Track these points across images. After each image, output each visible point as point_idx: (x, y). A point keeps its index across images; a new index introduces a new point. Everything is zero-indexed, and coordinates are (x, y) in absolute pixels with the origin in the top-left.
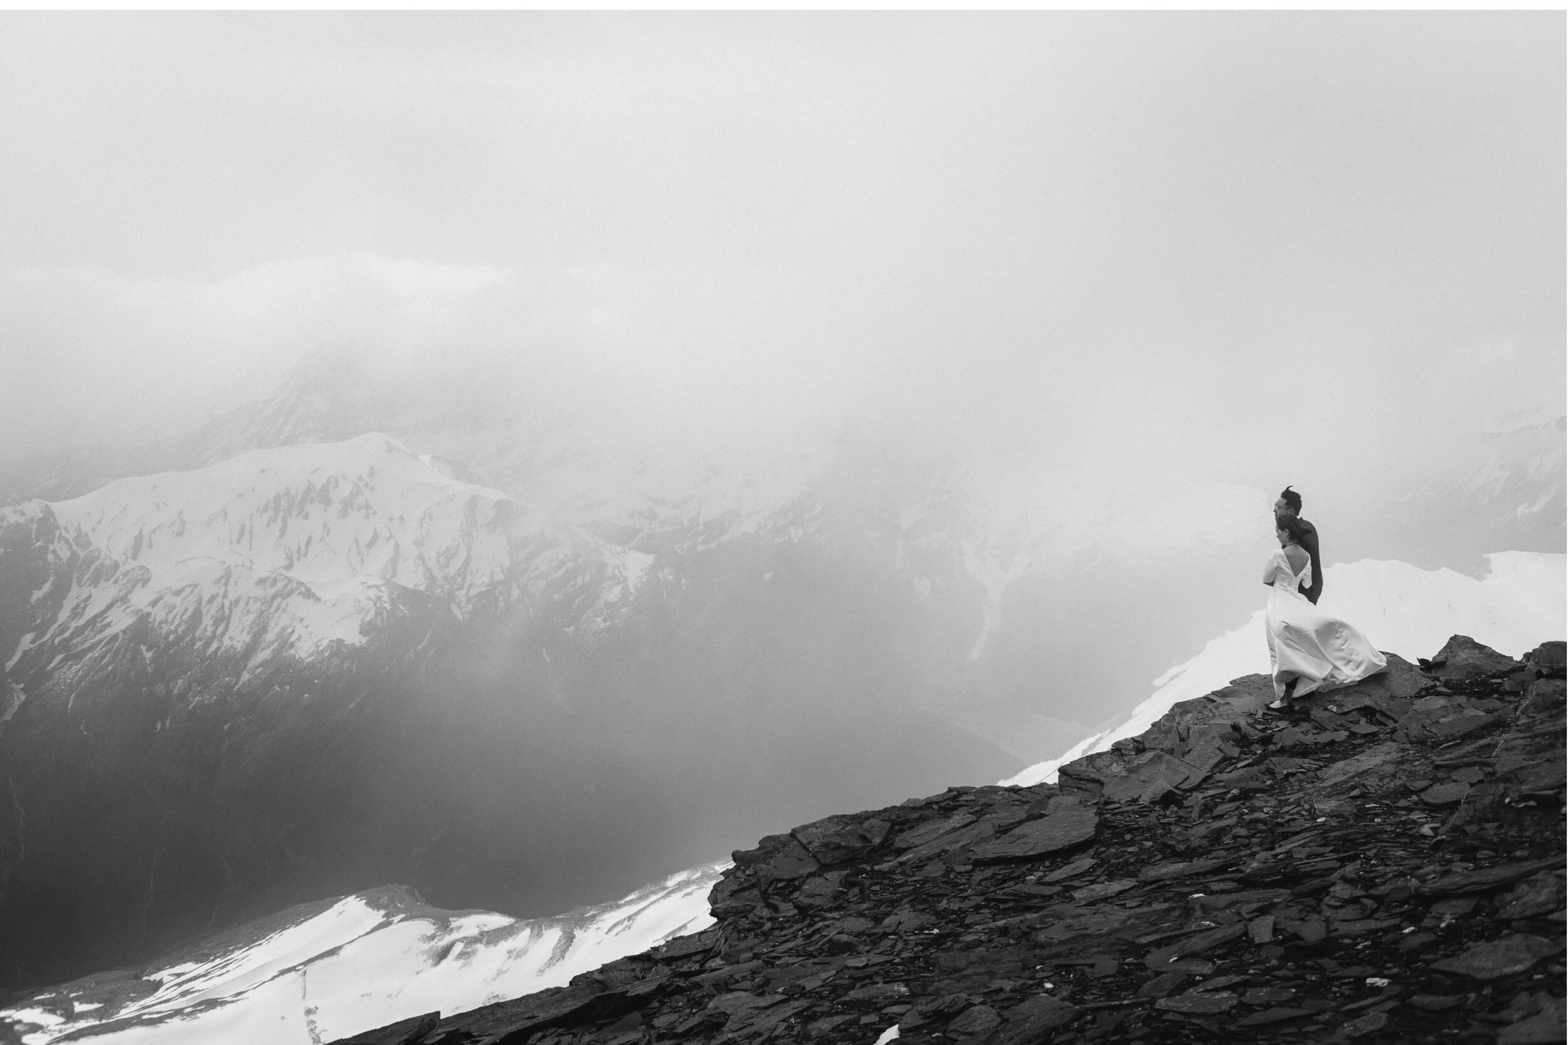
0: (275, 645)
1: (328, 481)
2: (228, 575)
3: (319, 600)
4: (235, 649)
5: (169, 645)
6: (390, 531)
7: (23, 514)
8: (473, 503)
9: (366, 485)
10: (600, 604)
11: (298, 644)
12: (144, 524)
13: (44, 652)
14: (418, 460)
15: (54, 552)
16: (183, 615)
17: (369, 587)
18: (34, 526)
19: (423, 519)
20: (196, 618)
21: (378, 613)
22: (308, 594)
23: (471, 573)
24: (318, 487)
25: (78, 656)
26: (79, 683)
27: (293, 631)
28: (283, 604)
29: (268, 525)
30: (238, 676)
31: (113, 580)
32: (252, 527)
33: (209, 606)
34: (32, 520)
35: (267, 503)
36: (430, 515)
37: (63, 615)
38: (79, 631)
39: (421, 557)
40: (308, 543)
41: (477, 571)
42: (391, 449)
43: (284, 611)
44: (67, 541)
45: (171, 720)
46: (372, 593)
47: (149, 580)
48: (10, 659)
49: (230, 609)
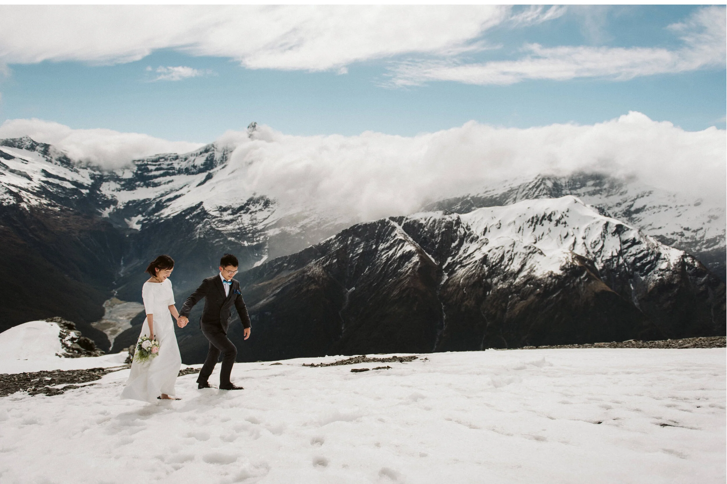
0: (529, 270)
1: (552, 213)
2: (514, 244)
3: (545, 256)
4: (515, 270)
5: (493, 266)
6: (573, 233)
7: (451, 218)
8: (607, 224)
9: (566, 215)
10: (657, 269)
11: (536, 271)
12: (488, 224)
13: (455, 264)
14: (586, 206)
15: (459, 231)
16: (498, 256)
17: (564, 253)
18: (454, 222)
19: (586, 229)
20: (502, 258)
21: (567, 263)
22: (541, 253)
23: (604, 251)
24: (548, 215)
25: (464, 266)
26: (464, 275)
27: (535, 266)
28: (532, 257)
29: (529, 227)
30: (515, 279)
31: (477, 242)
32: (523, 227)
33: (507, 254)
34: (454, 220)
35: (529, 219)
36: (589, 228)
37: (461, 252)
38: (465, 258)
39: (584, 243)
40: (543, 235)
41: (606, 251)
42: (576, 202)
43: (533, 258)
44: (464, 228)
45: (492, 292)
46: (565, 255)
47: (488, 243)
48: (444, 264)
49: (514, 256)
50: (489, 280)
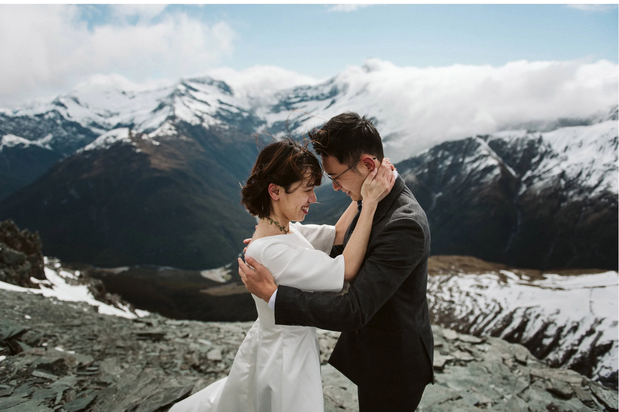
0: (605, 186)
2: (594, 162)
4: (591, 185)
5: (570, 181)
7: (534, 137)
11: (613, 187)
12: (569, 143)
13: (533, 177)
15: (541, 148)
16: (577, 172)
18: (536, 140)
25: (543, 180)
26: (542, 187)
27: (612, 183)
28: (610, 174)
29: (610, 147)
30: (590, 193)
31: (557, 158)
32: (605, 146)
33: (585, 170)
35: (611, 139)
37: (540, 167)
38: (544, 173)
44: (545, 146)
47: (567, 160)
48: (523, 177)
49: (592, 172)
50: (565, 193)
